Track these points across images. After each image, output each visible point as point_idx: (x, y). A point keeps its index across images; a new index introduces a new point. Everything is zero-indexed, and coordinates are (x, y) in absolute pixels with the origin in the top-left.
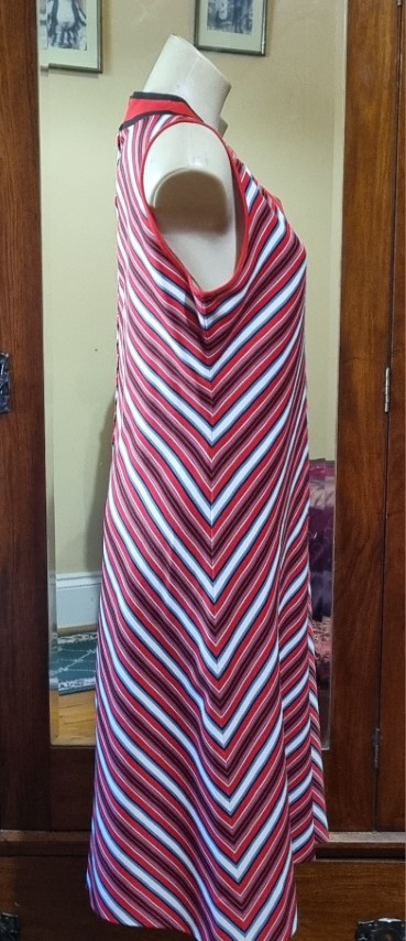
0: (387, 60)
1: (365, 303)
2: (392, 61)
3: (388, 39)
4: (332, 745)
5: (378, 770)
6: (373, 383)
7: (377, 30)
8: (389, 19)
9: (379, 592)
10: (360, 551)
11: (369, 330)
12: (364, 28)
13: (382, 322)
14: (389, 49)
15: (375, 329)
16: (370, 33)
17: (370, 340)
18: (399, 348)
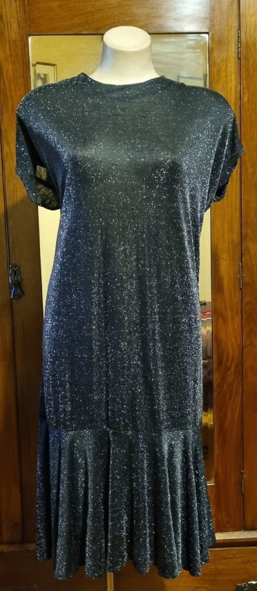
0: (233, 89)
1: (226, 227)
2: (236, 90)
3: (233, 77)
4: (217, 482)
5: (243, 495)
6: (232, 273)
7: (227, 73)
8: (233, 65)
9: (240, 392)
10: (228, 369)
11: (229, 243)
12: (219, 71)
13: (236, 237)
14: (234, 83)
15: (232, 242)
16: (223, 74)
17: (229, 248)
18: (247, 252)
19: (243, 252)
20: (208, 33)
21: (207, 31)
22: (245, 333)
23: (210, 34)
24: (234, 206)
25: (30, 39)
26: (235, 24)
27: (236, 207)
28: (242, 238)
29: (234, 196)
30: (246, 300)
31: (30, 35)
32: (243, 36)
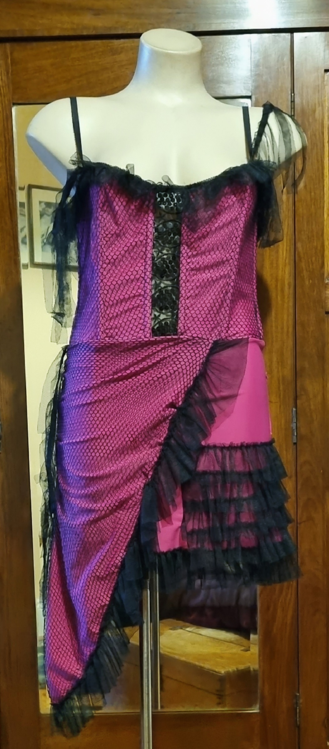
1: (275, 359)
4: (262, 708)
5: (299, 727)
6: (283, 421)
11: (279, 380)
13: (288, 372)
15: (283, 378)
17: (279, 388)
18: (303, 393)
19: (298, 394)
20: (249, 97)
21: (249, 94)
22: (301, 503)
23: (253, 97)
24: (285, 329)
25: (14, 109)
26: (288, 85)
27: (288, 332)
28: (297, 373)
29: (285, 317)
30: (301, 460)
31: (14, 104)
32: (297, 100)
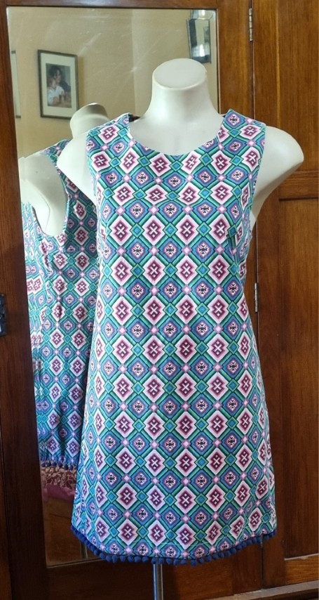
0: (245, 77)
2: (248, 76)
3: (245, 63)
5: (262, 549)
7: (238, 57)
8: (245, 50)
12: (230, 55)
14: (246, 70)
16: (234, 59)
20: (215, 9)
21: (215, 6)
23: (219, 10)
30: (263, 325)
